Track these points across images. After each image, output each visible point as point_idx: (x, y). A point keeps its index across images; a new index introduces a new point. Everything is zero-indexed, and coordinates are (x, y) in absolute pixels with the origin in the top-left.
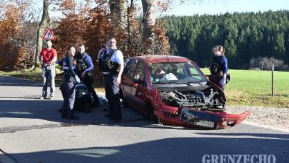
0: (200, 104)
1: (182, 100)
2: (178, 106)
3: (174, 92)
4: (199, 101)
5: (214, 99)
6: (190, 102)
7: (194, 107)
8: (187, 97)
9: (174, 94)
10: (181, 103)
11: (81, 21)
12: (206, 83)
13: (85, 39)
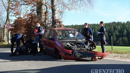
0: (83, 49)
1: (74, 47)
2: (72, 49)
3: (70, 43)
4: (83, 47)
5: (90, 47)
6: (78, 48)
7: (80, 50)
8: (76, 45)
9: (70, 44)
10: (73, 48)
11: (24, 20)
12: (85, 39)
13: (25, 28)
